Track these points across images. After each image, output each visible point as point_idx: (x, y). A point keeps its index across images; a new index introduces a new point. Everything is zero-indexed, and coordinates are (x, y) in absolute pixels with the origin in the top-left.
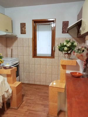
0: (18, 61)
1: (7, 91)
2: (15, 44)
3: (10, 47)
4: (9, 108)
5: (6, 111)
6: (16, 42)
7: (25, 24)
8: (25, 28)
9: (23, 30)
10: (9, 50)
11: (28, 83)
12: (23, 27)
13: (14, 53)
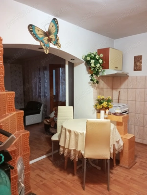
0: (127, 109)
1: (118, 142)
2: (124, 85)
3: (117, 89)
4: (118, 165)
5: (115, 166)
6: (126, 82)
7: (141, 57)
8: (141, 63)
9: (137, 65)
10: (115, 93)
11: (142, 142)
12: (139, 61)
13: (122, 98)
